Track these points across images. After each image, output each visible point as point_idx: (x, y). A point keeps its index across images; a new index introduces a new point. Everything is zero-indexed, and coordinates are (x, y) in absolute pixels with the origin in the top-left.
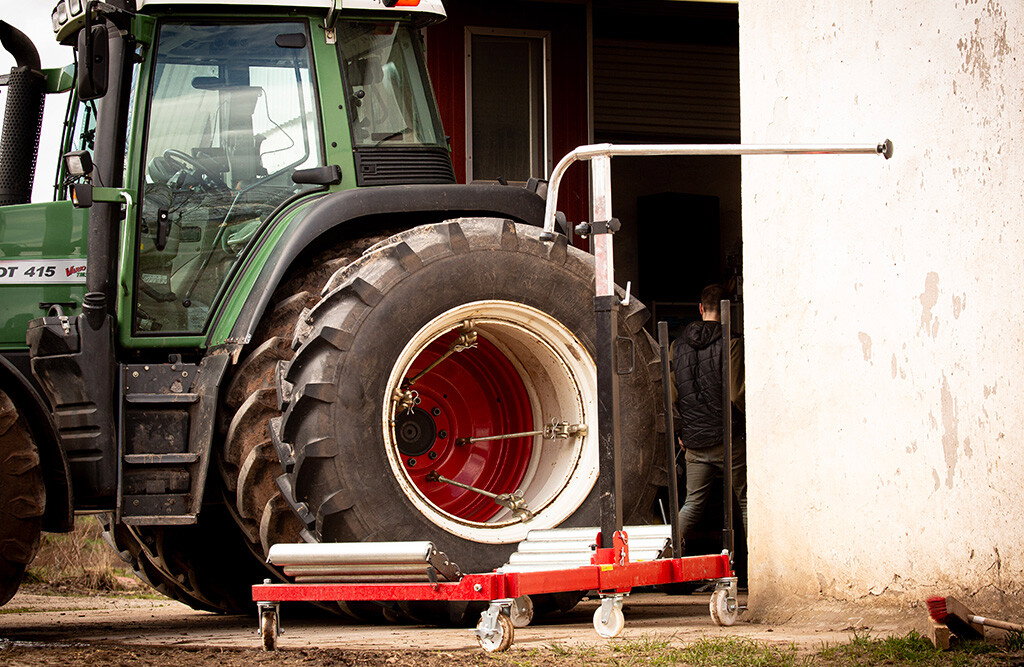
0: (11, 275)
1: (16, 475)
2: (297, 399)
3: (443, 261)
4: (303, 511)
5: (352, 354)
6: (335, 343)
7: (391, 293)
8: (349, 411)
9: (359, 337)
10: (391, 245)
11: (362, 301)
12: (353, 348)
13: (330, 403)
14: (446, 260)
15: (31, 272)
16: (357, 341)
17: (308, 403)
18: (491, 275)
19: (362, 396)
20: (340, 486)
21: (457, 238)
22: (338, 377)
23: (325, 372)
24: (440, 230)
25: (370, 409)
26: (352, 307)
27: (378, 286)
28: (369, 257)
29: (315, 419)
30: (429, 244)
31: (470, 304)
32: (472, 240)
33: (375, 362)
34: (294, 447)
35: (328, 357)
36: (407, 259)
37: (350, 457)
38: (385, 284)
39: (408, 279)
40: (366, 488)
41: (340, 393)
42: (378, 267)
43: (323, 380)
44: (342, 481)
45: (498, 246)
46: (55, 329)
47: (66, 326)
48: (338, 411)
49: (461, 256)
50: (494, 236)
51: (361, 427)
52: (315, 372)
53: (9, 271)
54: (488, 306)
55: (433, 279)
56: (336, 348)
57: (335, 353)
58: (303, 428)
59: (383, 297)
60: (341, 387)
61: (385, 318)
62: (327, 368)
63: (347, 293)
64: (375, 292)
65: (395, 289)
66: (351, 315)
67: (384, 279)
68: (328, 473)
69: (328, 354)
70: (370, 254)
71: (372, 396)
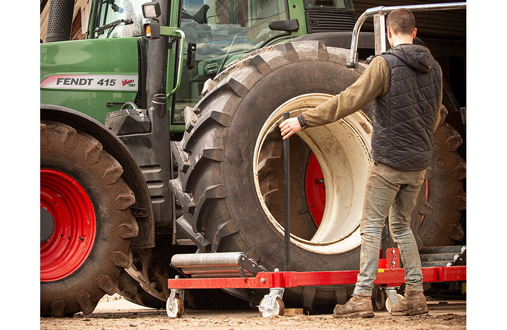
0: (89, 84)
1: (121, 210)
2: (197, 161)
3: (284, 67)
4: (200, 238)
5: (232, 128)
6: (221, 121)
7: (253, 88)
8: (232, 167)
9: (236, 117)
10: (250, 57)
11: (235, 94)
12: (232, 124)
13: (220, 162)
14: (286, 66)
15: (101, 82)
16: (234, 120)
17: (205, 162)
18: (315, 76)
19: (240, 156)
20: (230, 217)
21: (291, 52)
22: (224, 144)
23: (215, 141)
24: (279, 48)
25: (245, 166)
26: (228, 98)
27: (245, 84)
28: (234, 67)
29: (209, 174)
30: (274, 57)
31: (302, 96)
32: (300, 54)
33: (247, 133)
34: (193, 196)
35: (215, 131)
36: (261, 66)
37: (236, 197)
38: (249, 82)
39: (263, 79)
40: (247, 218)
41: (226, 155)
42: (241, 73)
43: (213, 147)
44: (231, 214)
45: (317, 58)
46: (135, 117)
47: (142, 115)
48: (226, 167)
49: (295, 64)
50: (313, 51)
51: (241, 177)
52: (208, 141)
53: (88, 81)
54: (313, 97)
55: (279, 79)
56: (221, 125)
57: (220, 129)
58: (201, 180)
59: (249, 91)
60: (226, 151)
61: (252, 105)
62: (216, 139)
63: (225, 89)
64: (243, 87)
65: (256, 85)
66: (229, 103)
67: (248, 79)
68: (221, 209)
69: (216, 129)
70: (235, 65)
71: (246, 156)
